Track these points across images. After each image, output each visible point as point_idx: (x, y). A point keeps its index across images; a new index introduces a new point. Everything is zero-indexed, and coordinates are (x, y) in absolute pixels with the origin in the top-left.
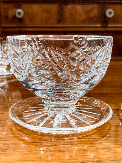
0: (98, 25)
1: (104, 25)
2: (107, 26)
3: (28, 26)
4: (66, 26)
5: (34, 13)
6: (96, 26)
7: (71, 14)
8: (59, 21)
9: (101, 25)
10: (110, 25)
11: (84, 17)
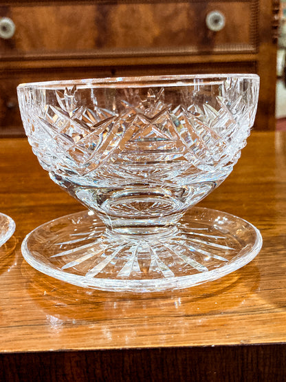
0: (191, 50)
1: (204, 50)
2: (210, 50)
3: (27, 56)
4: (114, 53)
5: (41, 26)
6: (186, 51)
7: (127, 27)
8: (99, 44)
9: (198, 48)
10: (217, 50)
11: (156, 31)
